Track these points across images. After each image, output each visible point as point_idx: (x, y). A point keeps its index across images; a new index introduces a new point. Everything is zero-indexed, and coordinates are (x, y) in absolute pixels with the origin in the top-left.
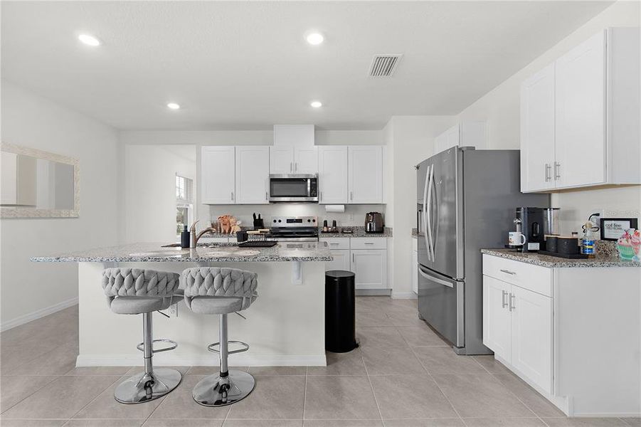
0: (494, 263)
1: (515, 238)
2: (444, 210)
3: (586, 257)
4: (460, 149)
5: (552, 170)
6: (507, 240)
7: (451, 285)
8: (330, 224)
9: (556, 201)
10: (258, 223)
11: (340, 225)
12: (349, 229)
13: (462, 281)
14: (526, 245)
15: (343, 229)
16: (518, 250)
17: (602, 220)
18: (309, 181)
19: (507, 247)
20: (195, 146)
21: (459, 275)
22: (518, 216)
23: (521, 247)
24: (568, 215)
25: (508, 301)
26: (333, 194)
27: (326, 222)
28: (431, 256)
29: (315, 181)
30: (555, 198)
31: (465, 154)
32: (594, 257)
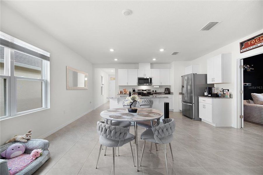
0: (201, 99)
1: (206, 94)
2: (189, 87)
3: (219, 97)
4: (194, 74)
5: (213, 79)
6: (204, 94)
7: (192, 105)
8: (154, 91)
9: (215, 86)
10: (134, 91)
11: (158, 91)
12: (160, 93)
13: (194, 103)
14: (208, 95)
15: (158, 93)
16: (206, 96)
17: (223, 90)
18: (149, 79)
19: (204, 95)
20: (115, 69)
21: (193, 102)
22: (206, 89)
23: (207, 95)
24: (217, 89)
25: (204, 107)
26: (156, 83)
27: (153, 91)
28: (186, 99)
29: (151, 79)
30: (215, 85)
31: (194, 75)
32: (221, 97)
